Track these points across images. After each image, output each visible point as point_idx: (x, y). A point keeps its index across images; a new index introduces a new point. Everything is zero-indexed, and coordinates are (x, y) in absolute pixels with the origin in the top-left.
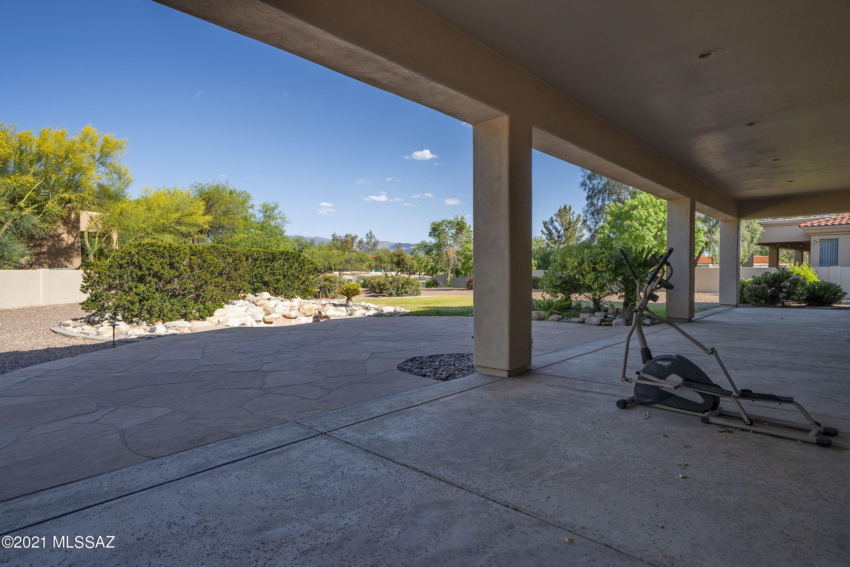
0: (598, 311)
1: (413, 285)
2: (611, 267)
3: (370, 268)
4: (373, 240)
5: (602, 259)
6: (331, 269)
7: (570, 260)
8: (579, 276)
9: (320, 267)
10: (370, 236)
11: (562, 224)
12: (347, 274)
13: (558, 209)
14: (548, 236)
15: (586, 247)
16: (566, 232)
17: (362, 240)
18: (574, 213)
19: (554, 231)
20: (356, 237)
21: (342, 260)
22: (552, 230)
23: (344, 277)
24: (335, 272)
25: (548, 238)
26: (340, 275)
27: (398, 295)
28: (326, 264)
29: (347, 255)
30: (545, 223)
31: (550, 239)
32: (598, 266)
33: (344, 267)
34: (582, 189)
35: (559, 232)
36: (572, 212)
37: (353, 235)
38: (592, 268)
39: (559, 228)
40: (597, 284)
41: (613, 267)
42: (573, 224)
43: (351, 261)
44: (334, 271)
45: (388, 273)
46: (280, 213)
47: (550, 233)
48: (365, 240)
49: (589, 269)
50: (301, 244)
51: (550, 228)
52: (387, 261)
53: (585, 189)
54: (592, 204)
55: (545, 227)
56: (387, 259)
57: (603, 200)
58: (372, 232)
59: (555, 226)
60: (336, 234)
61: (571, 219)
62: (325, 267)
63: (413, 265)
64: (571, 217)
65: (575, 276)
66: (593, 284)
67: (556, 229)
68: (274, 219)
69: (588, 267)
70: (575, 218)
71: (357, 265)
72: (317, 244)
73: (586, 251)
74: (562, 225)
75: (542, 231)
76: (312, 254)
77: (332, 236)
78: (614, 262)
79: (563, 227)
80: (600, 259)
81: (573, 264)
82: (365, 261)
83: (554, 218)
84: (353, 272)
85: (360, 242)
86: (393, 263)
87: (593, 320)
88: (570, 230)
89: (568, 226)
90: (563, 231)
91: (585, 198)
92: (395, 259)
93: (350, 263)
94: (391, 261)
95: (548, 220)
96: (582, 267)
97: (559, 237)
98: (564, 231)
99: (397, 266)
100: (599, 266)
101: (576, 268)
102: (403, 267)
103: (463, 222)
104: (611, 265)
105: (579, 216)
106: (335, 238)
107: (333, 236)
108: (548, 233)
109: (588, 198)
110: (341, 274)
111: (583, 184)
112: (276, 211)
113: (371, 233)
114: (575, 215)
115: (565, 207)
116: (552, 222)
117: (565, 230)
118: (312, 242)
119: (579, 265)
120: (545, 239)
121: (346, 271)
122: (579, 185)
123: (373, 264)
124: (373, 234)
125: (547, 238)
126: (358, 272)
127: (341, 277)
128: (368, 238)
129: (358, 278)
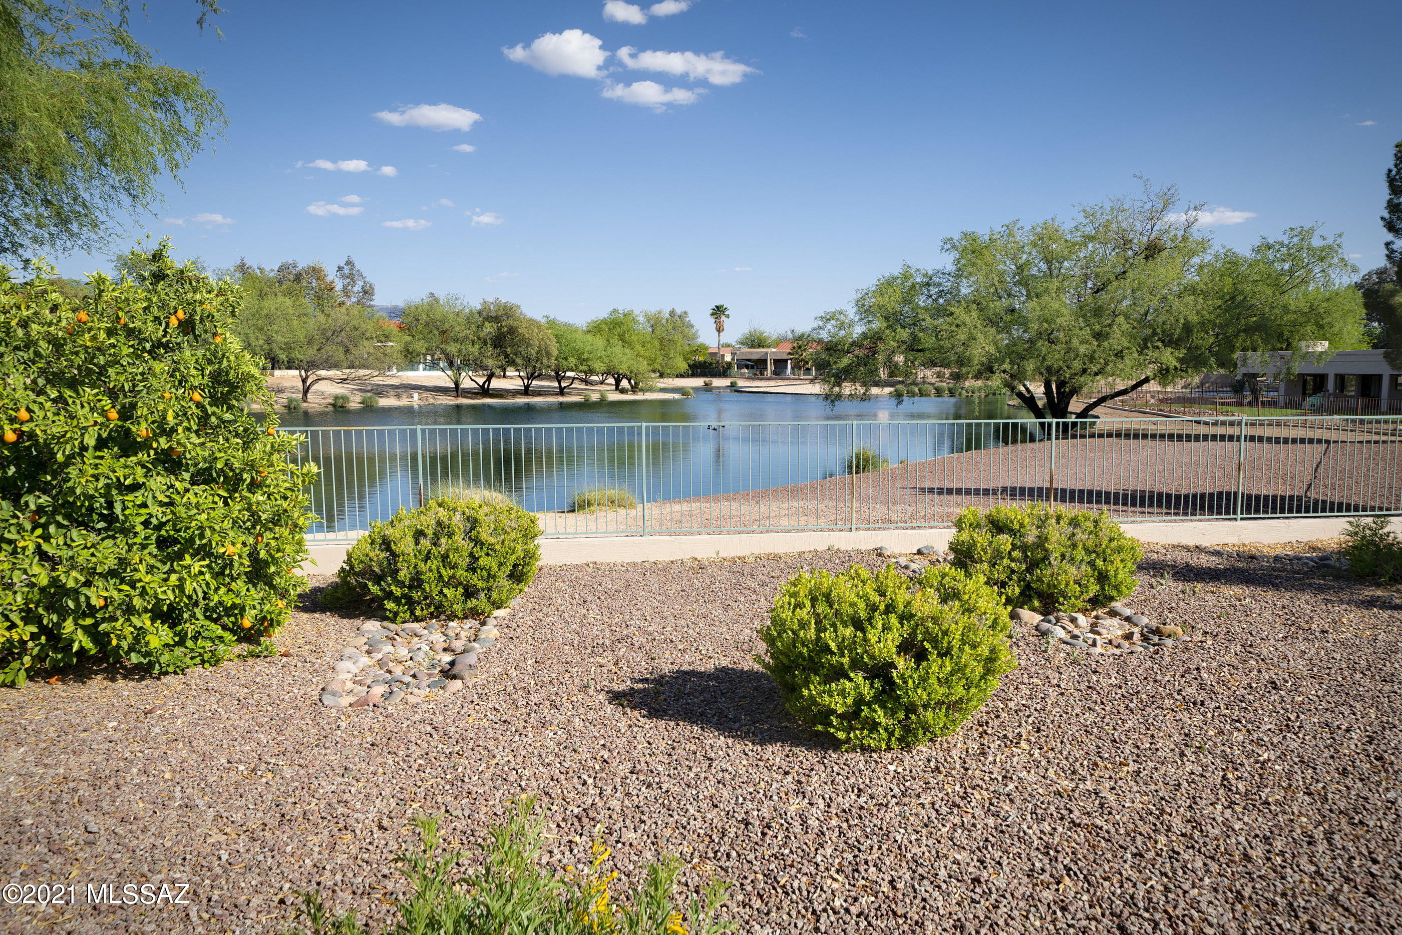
10: (349, 271)
12: (329, 379)
23: (320, 386)
24: (286, 373)
26: (304, 381)
43: (343, 336)
52: (461, 334)
56: (461, 329)
60: (245, 261)
92: (489, 329)
94: (474, 333)
110: (307, 377)
121: (324, 367)
126: (367, 372)
127: (309, 388)
128: (344, 277)
129: (366, 391)
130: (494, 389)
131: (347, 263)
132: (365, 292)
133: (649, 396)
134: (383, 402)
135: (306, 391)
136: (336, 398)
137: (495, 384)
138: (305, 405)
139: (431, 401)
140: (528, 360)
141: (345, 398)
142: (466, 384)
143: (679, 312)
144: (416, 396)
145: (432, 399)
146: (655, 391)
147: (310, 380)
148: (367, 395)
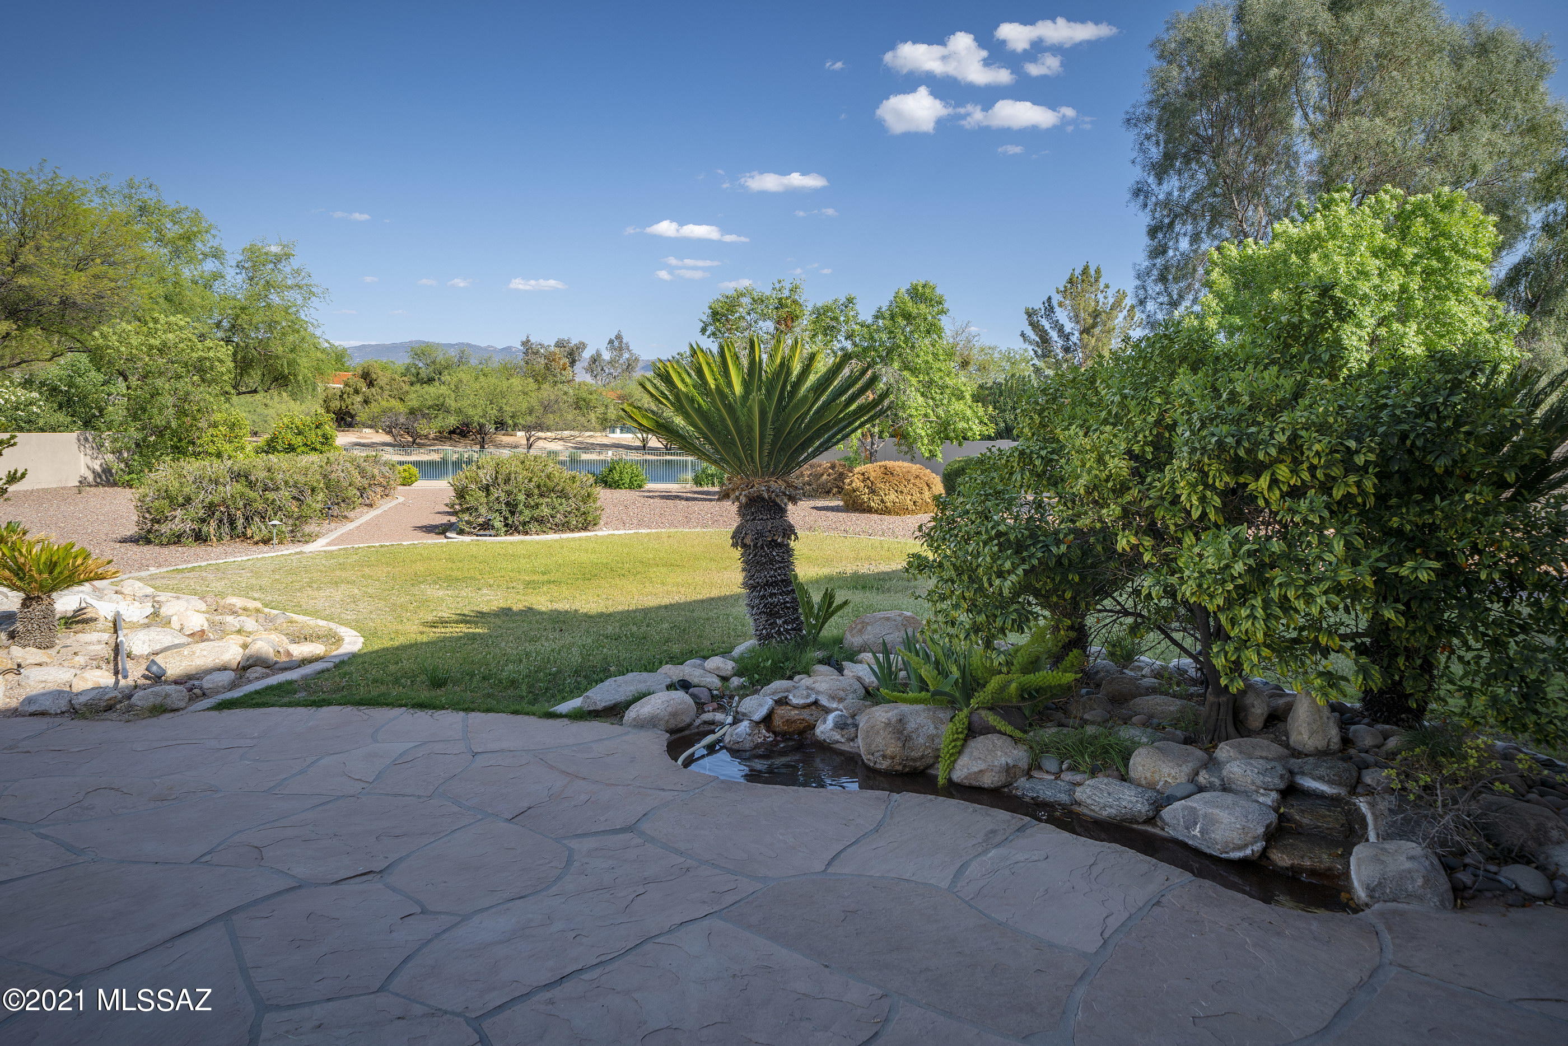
0: (1231, 729)
1: (563, 495)
2: (1354, 490)
3: (606, 424)
4: (626, 355)
5: (1294, 438)
6: (506, 425)
7: (1081, 441)
8: (1133, 540)
9: (476, 419)
10: (617, 344)
11: (1077, 316)
12: (544, 439)
13: (1067, 277)
14: (1038, 346)
15: (1184, 359)
16: (1085, 336)
17: (599, 355)
18: (1107, 286)
19: (1054, 335)
20: (582, 346)
21: (534, 402)
22: (1049, 331)
23: (540, 444)
24: (516, 434)
25: (1040, 352)
26: (528, 440)
27: (511, 528)
28: (493, 413)
30: (1030, 314)
31: (1044, 356)
32: (1264, 482)
33: (539, 422)
34: (1135, 206)
35: (1067, 337)
36: (1102, 286)
37: (574, 342)
38: (1227, 494)
39: (1068, 327)
40: (1260, 613)
41: (1362, 492)
42: (1104, 316)
43: (557, 406)
44: (515, 430)
46: (297, 272)
47: (1044, 340)
48: (606, 356)
49: (1203, 499)
50: (434, 362)
51: (1043, 326)
53: (1145, 205)
54: (1159, 251)
55: (1031, 324)
57: (1196, 238)
58: (623, 334)
59: (1057, 321)
60: (531, 338)
61: (1101, 304)
62: (489, 420)
64: (1100, 296)
65: (1107, 536)
66: (1229, 604)
67: (1061, 330)
68: (281, 288)
69: (1193, 486)
70: (1111, 300)
71: (572, 417)
72: (474, 361)
73: (1184, 381)
74: (1076, 318)
75: (1023, 335)
76: (457, 387)
77: (523, 344)
78: (1372, 457)
79: (1077, 322)
80: (1281, 438)
81: (1100, 460)
83: (1056, 299)
84: (560, 434)
85: (595, 360)
87: (1211, 821)
88: (1097, 331)
89: (1090, 321)
90: (1077, 334)
91: (1144, 230)
93: (554, 411)
95: (1038, 305)
96: (1159, 482)
97: (1067, 350)
98: (1081, 333)
100: (1274, 482)
101: (1122, 489)
103: (794, 302)
104: (1352, 479)
105: (1120, 296)
106: (528, 348)
107: (526, 343)
108: (1037, 339)
109: (1153, 232)
110: (530, 437)
111: (1139, 191)
112: (286, 268)
113: (619, 337)
114: (1111, 292)
115: (1085, 271)
116: (1050, 309)
117: (1086, 331)
118: (462, 360)
119: (1135, 472)
120: (1032, 353)
121: (542, 430)
122: (1128, 196)
124: (624, 341)
125: (1036, 352)
126: (574, 433)
127: (531, 445)
128: (613, 348)
129: (575, 448)
131: (616, 338)
132: (630, 364)
134: (585, 457)
135: (530, 447)
144: (612, 452)
147: (532, 439)
148: (575, 451)
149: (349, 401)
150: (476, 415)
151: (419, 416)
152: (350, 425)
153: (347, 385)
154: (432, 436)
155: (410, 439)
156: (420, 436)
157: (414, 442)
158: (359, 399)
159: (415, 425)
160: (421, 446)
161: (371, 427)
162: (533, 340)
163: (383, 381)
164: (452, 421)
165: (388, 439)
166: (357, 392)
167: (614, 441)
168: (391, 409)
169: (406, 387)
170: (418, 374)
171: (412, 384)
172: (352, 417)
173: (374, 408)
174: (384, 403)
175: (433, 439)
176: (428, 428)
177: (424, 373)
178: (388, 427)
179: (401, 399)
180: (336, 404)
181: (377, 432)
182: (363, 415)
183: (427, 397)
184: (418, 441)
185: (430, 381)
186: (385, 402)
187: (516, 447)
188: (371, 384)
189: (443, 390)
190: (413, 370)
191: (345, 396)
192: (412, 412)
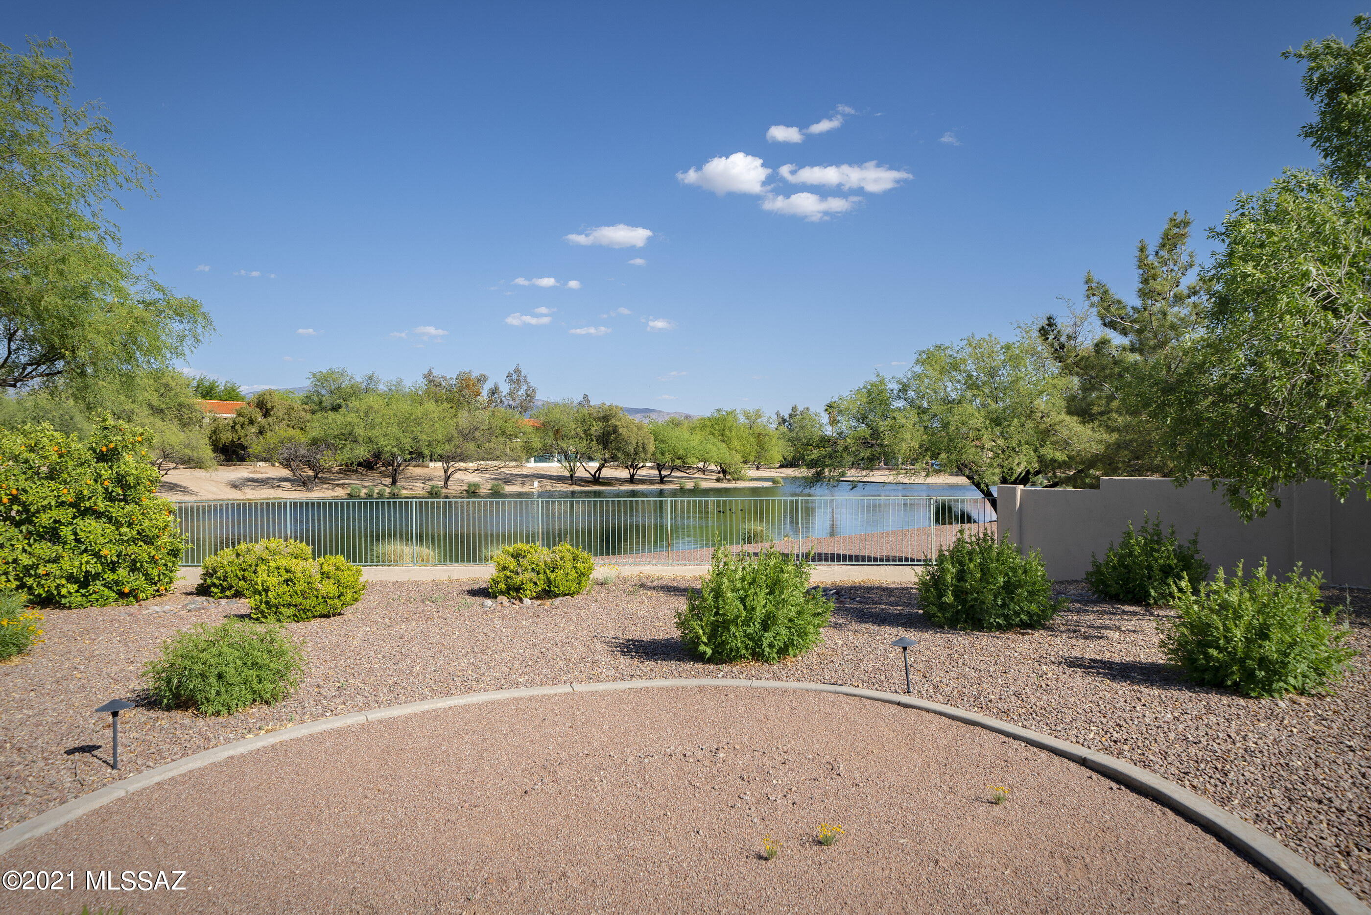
3: (529, 451)
4: (524, 388)
6: (421, 455)
9: (388, 449)
10: (516, 378)
12: (465, 470)
17: (497, 388)
20: (482, 379)
21: (452, 430)
23: (458, 475)
24: (432, 465)
26: (446, 472)
28: (407, 442)
29: (463, 418)
33: (459, 451)
37: (476, 374)
43: (477, 434)
44: (431, 461)
45: (578, 464)
48: (505, 389)
50: (338, 389)
52: (573, 433)
56: (573, 427)
58: (522, 367)
60: (433, 371)
62: (402, 450)
63: (643, 444)
71: (492, 445)
76: (366, 414)
77: (425, 376)
82: (511, 435)
84: (482, 464)
85: (493, 393)
86: (592, 440)
92: (596, 428)
93: (474, 439)
94: (585, 432)
99: (601, 447)
102: (618, 449)
106: (431, 381)
107: (429, 377)
110: (448, 468)
113: (517, 371)
118: (369, 386)
121: (462, 460)
123: (537, 443)
124: (523, 374)
126: (496, 463)
127: (449, 477)
128: (512, 382)
129: (495, 479)
130: (603, 478)
131: (515, 371)
132: (528, 395)
133: (740, 484)
134: (508, 489)
135: (447, 479)
136: (470, 485)
137: (607, 473)
138: (444, 491)
139: (549, 488)
140: (628, 455)
141: (477, 485)
142: (580, 473)
143: (800, 408)
144: (536, 484)
145: (549, 486)
146: (744, 480)
147: (451, 470)
148: (496, 483)
149: (242, 433)
150: (388, 446)
151: (323, 447)
152: (242, 459)
153: (240, 414)
154: (336, 469)
155: (311, 473)
156: (323, 470)
157: (316, 477)
158: (254, 429)
159: (318, 457)
160: (324, 481)
161: (265, 460)
162: (435, 373)
163: (279, 412)
164: (362, 452)
165: (286, 473)
166: (251, 422)
167: (532, 471)
168: (289, 440)
169: (308, 416)
170: (321, 402)
171: (314, 413)
172: (244, 448)
173: (270, 438)
174: (282, 433)
175: (338, 473)
176: (330, 461)
177: (327, 401)
178: (287, 460)
179: (302, 429)
180: (226, 437)
181: (273, 465)
182: (256, 446)
183: (333, 425)
184: (320, 475)
185: (336, 408)
186: (283, 431)
187: (430, 479)
188: (266, 414)
189: (351, 418)
190: (316, 399)
191: (238, 427)
192: (315, 442)
